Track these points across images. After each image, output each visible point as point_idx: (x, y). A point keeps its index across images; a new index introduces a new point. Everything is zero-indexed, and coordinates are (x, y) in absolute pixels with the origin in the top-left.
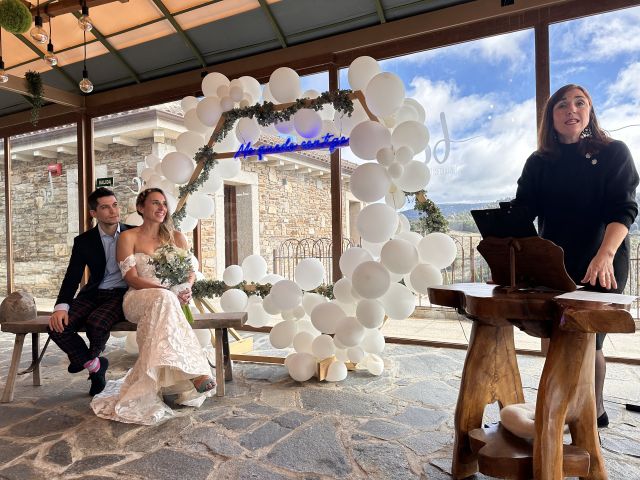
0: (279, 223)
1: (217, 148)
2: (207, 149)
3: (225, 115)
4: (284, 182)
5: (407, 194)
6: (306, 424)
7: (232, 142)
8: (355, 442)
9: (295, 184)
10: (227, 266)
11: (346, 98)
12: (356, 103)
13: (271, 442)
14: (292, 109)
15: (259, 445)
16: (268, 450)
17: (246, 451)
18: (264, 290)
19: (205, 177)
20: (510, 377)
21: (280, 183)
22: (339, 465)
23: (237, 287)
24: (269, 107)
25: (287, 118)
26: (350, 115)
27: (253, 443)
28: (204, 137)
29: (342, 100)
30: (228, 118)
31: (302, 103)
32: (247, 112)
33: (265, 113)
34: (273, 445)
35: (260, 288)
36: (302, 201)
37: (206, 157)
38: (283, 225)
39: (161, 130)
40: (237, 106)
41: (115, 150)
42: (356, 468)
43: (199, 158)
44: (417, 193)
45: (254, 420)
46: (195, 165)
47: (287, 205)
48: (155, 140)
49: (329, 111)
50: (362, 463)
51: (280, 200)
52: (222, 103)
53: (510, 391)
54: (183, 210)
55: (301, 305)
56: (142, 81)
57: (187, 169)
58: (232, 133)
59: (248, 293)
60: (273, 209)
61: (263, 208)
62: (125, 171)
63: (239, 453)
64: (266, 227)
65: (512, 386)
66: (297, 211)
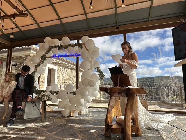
0: (62, 79)
1: (47, 55)
2: (44, 55)
3: (49, 47)
4: (64, 69)
5: (95, 68)
6: (67, 126)
7: (51, 54)
8: (80, 130)
9: (67, 70)
10: (47, 86)
11: (81, 45)
12: (83, 46)
13: (56, 131)
14: (67, 47)
15: (53, 132)
16: (55, 133)
17: (49, 133)
18: (57, 93)
19: (43, 62)
20: (119, 110)
21: (63, 69)
22: (75, 135)
23: (49, 92)
24: (61, 45)
25: (66, 49)
26: (81, 49)
27: (51, 131)
28: (43, 53)
29: (80, 45)
30: (50, 48)
31: (70, 45)
32: (56, 47)
33: (60, 47)
34: (57, 132)
35: (55, 92)
36: (69, 74)
37: (44, 58)
38: (63, 80)
39: (32, 53)
40: (53, 45)
41: (19, 58)
42: (79, 136)
43: (41, 58)
44: (97, 68)
45: (52, 126)
46: (41, 59)
47: (65, 75)
48: (30, 56)
49: (76, 47)
50: (81, 134)
51: (63, 73)
52: (49, 45)
53: (119, 114)
54: (36, 71)
55: (67, 97)
57: (38, 60)
58: (51, 52)
59: (52, 94)
60: (61, 76)
61: (58, 75)
62: (21, 63)
63: (47, 133)
64: (59, 80)
65: (119, 112)
66: (67, 77)
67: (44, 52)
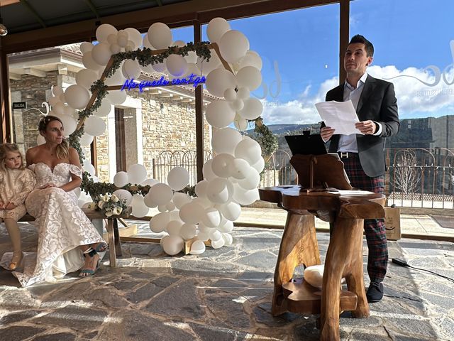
0: (158, 137)
1: (108, 82)
2: (100, 82)
3: (113, 57)
4: (162, 107)
5: (249, 121)
6: (175, 284)
7: (119, 78)
8: (208, 295)
9: (170, 108)
10: (117, 171)
11: (206, 48)
12: (213, 51)
13: (149, 298)
14: (164, 54)
15: (141, 300)
16: (147, 302)
17: (131, 304)
18: (145, 190)
19: (98, 104)
20: (312, 248)
21: (159, 107)
22: (196, 310)
23: (124, 188)
24: (147, 51)
25: (162, 61)
26: (208, 61)
27: (135, 298)
28: (98, 75)
29: (203, 49)
30: (116, 59)
31: (173, 50)
32: (131, 55)
33: (145, 57)
34: (151, 299)
35: (140, 188)
36: (175, 121)
37: (100, 89)
38: (161, 139)
39: (65, 65)
40: (123, 50)
41: (27, 80)
42: (208, 312)
43: (93, 89)
44: (256, 120)
45: (137, 283)
46: (91, 95)
47: (164, 125)
48: (60, 73)
49: (193, 55)
50: (211, 308)
51: (159, 120)
52: (111, 49)
53: (311, 257)
54: (82, 128)
55: (172, 201)
56: (48, 26)
57: (85, 97)
58: (119, 70)
59: (132, 193)
60: (153, 127)
61: (145, 126)
62: (35, 96)
63: (126, 304)
64: (148, 141)
65: (313, 253)
66: (171, 129)
67: (97, 72)
